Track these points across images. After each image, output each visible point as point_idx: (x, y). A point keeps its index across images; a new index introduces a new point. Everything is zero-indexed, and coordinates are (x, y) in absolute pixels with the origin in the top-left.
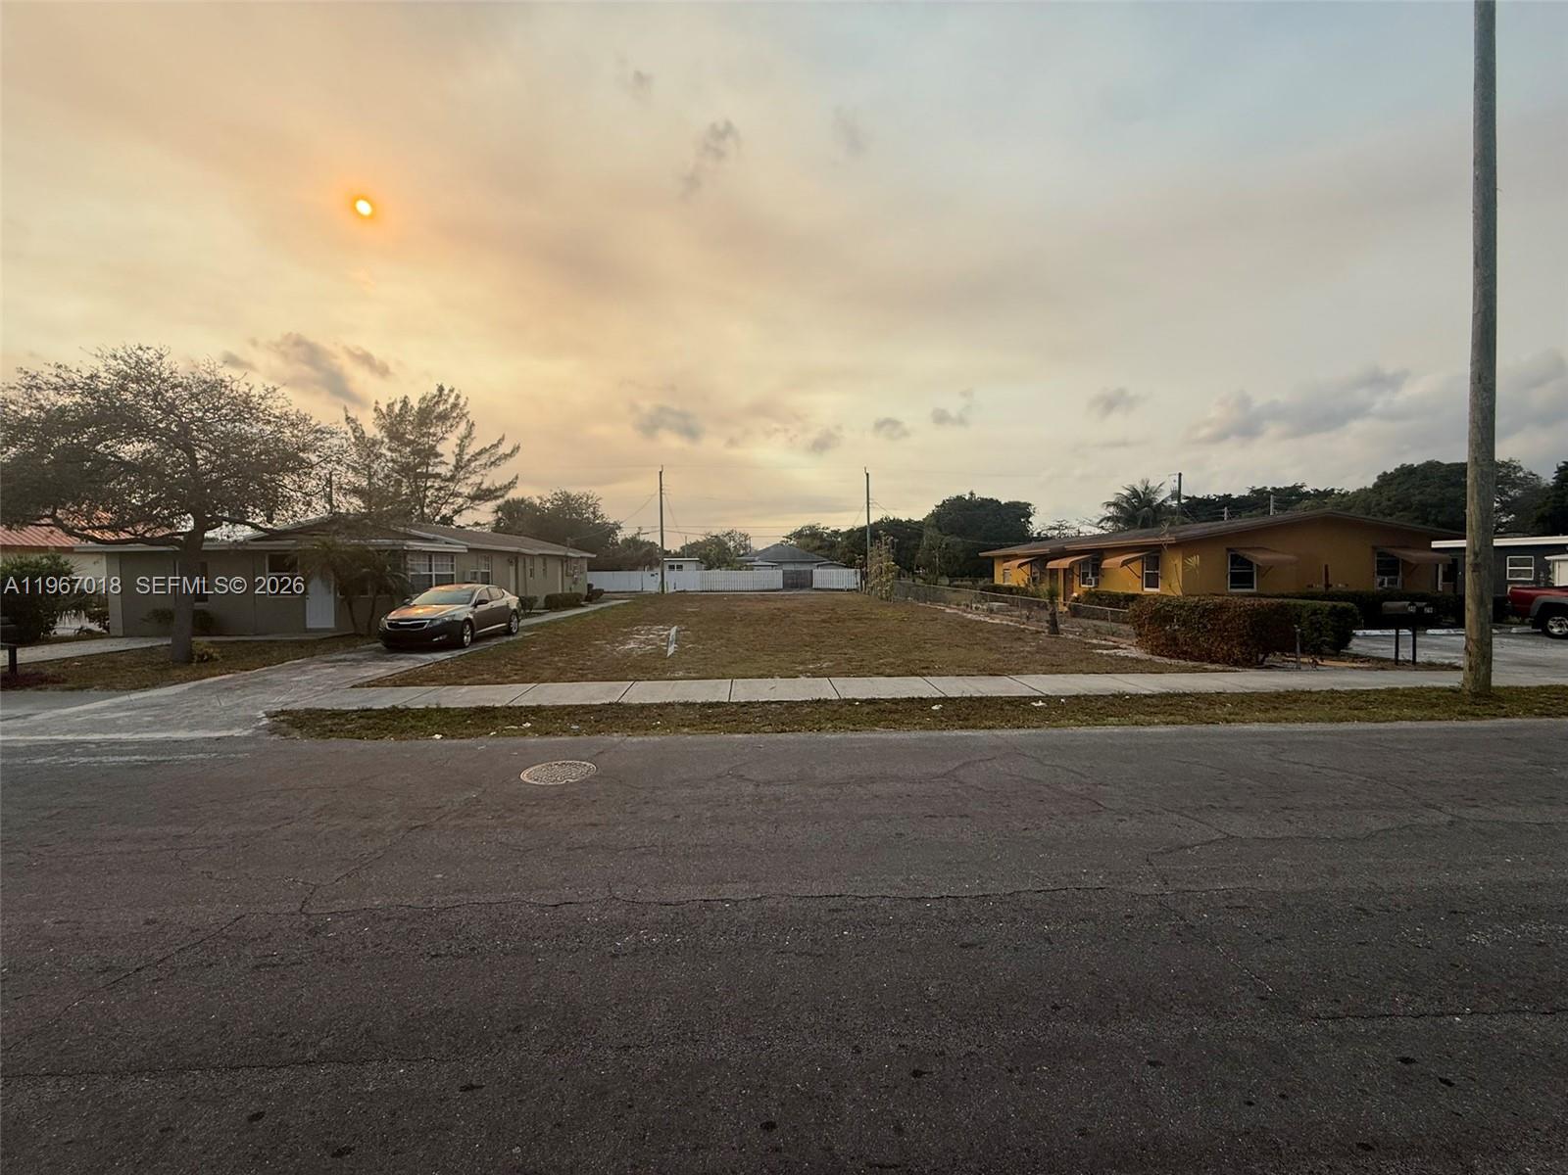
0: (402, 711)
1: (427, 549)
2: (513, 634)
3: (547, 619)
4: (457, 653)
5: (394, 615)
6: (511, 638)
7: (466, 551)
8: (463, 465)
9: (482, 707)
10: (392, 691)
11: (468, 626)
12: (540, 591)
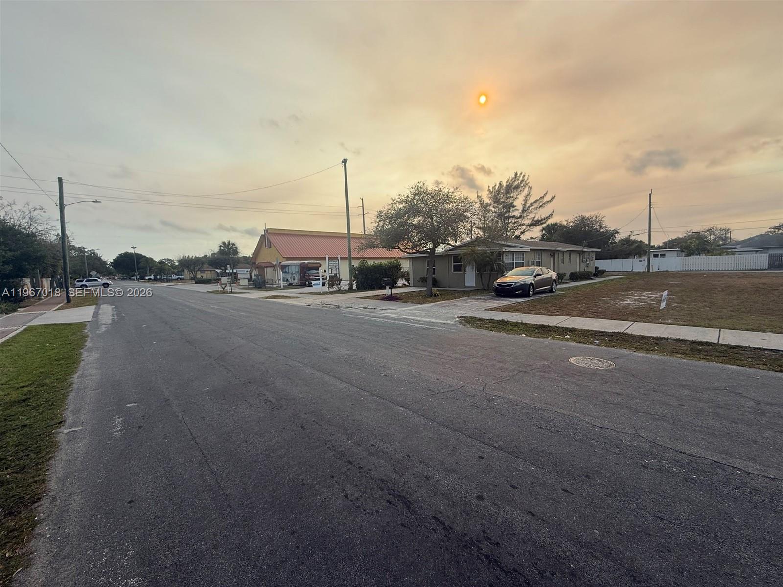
0: (506, 322)
1: (512, 251)
2: (553, 292)
3: (571, 285)
4: (527, 299)
5: (499, 281)
6: (553, 294)
7: (530, 251)
8: (526, 209)
9: (543, 325)
10: (501, 313)
11: (532, 287)
12: (568, 270)
